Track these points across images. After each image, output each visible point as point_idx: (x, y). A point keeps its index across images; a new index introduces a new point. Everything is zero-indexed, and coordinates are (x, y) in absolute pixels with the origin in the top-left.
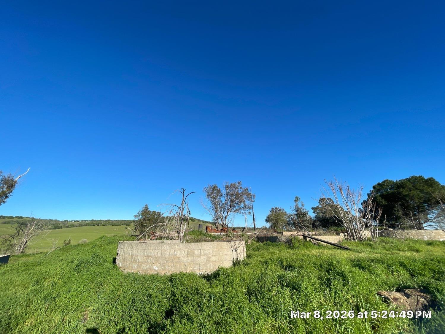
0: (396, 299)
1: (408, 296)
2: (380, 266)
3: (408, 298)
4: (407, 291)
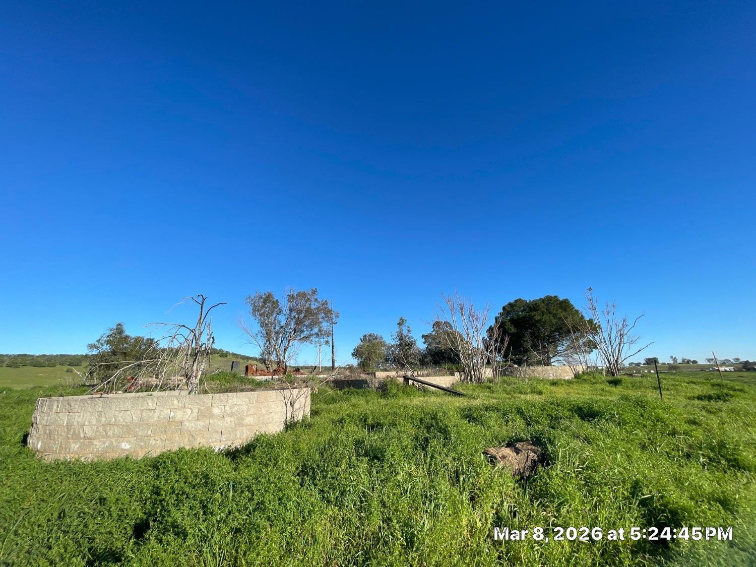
0: (504, 457)
1: (517, 451)
2: (494, 415)
3: (518, 453)
4: (518, 445)
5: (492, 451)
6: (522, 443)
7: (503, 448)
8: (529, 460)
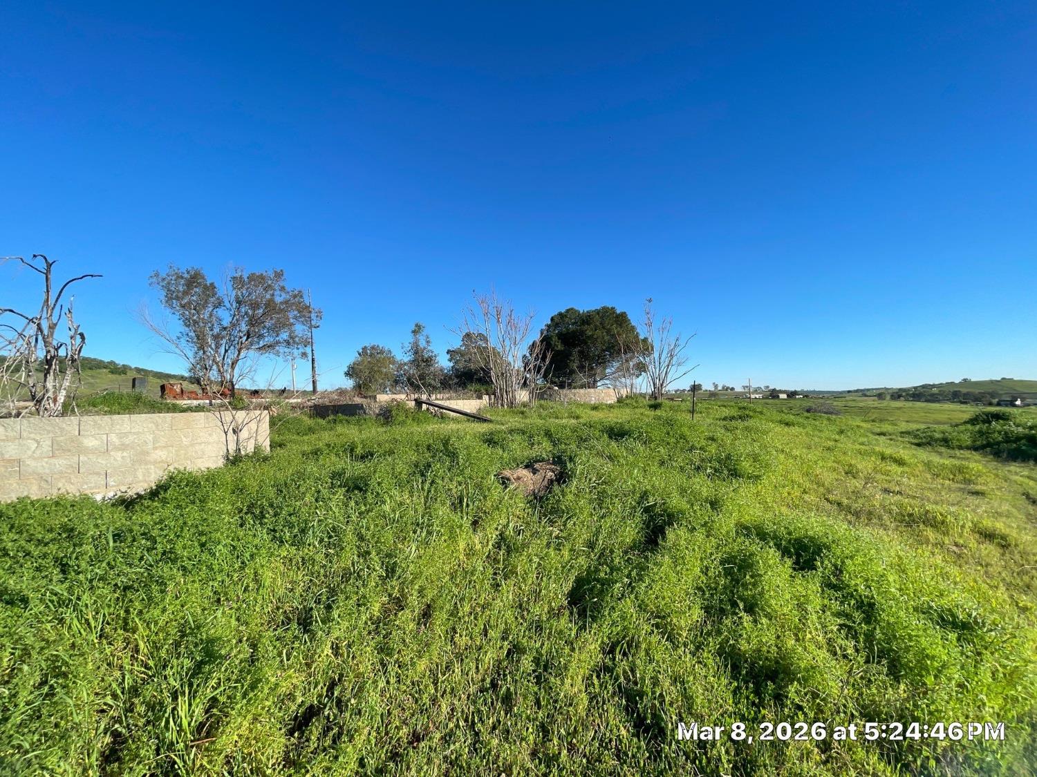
0: (519, 478)
1: (535, 471)
2: (518, 438)
3: (534, 474)
4: (537, 466)
5: (507, 473)
6: (541, 464)
7: (520, 470)
8: (546, 480)
